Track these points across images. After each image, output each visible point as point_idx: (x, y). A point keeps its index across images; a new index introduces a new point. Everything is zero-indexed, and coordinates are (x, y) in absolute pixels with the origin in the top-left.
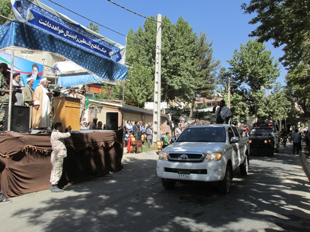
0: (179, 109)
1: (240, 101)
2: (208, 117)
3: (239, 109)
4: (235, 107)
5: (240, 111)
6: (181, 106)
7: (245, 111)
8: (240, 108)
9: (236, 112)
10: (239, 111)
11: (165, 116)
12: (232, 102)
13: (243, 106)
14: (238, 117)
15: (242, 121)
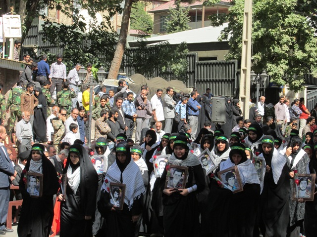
0: (77, 35)
1: (289, 11)
2: (178, 67)
3: (286, 38)
4: (273, 32)
5: (292, 47)
6: (82, 25)
7: (307, 47)
8: (292, 34)
9: (277, 50)
10: (286, 48)
11: (11, 67)
12: (260, 16)
13: (300, 26)
14: (281, 68)
15: (297, 83)
